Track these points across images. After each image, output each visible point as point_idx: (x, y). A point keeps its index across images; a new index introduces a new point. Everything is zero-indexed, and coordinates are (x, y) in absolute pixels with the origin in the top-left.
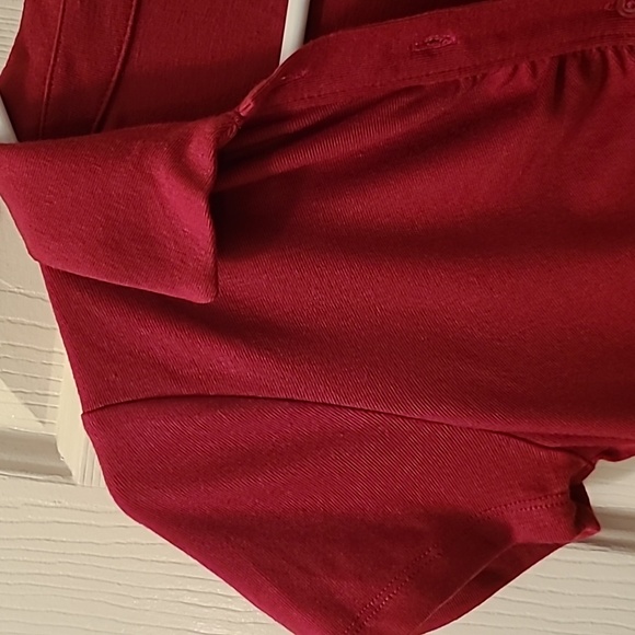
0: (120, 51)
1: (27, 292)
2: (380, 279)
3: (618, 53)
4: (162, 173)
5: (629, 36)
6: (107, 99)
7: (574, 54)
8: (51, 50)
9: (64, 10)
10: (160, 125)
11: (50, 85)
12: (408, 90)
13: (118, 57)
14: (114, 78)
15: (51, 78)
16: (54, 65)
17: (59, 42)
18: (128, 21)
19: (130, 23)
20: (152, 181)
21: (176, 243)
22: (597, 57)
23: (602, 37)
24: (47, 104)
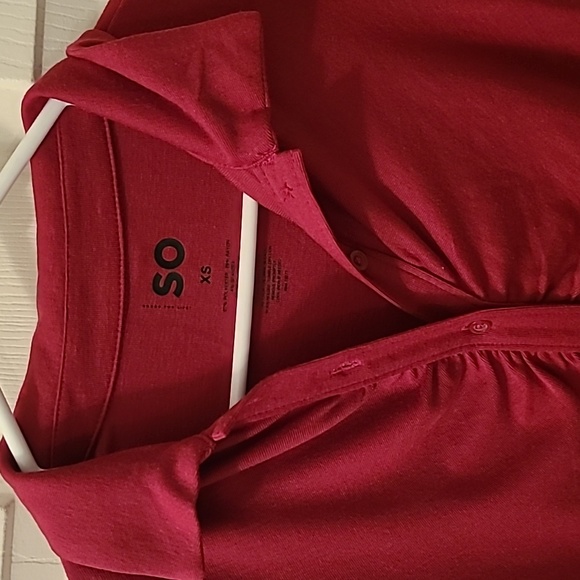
0: (109, 383)
1: (39, 560)
2: (320, 539)
3: (472, 356)
4: (157, 488)
5: (479, 345)
6: (101, 420)
7: (443, 361)
8: (56, 388)
9: (64, 357)
10: (150, 446)
11: (58, 415)
12: (330, 400)
13: (108, 387)
14: (106, 404)
15: (58, 409)
16: (59, 400)
17: (62, 382)
18: (113, 359)
19: (116, 361)
20: (149, 493)
21: (170, 538)
22: (458, 359)
23: (461, 347)
24: (56, 430)
